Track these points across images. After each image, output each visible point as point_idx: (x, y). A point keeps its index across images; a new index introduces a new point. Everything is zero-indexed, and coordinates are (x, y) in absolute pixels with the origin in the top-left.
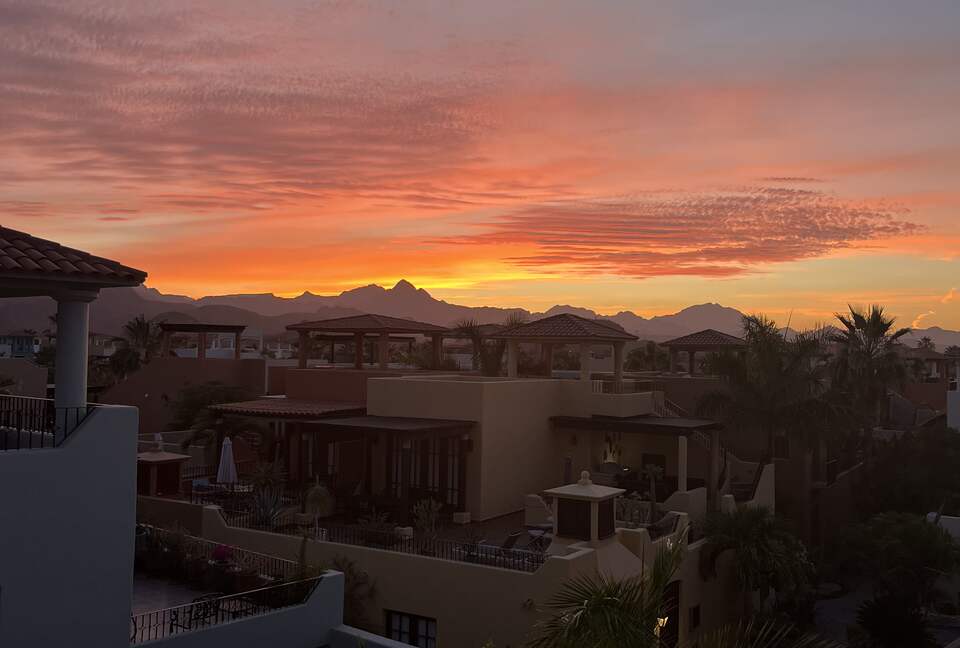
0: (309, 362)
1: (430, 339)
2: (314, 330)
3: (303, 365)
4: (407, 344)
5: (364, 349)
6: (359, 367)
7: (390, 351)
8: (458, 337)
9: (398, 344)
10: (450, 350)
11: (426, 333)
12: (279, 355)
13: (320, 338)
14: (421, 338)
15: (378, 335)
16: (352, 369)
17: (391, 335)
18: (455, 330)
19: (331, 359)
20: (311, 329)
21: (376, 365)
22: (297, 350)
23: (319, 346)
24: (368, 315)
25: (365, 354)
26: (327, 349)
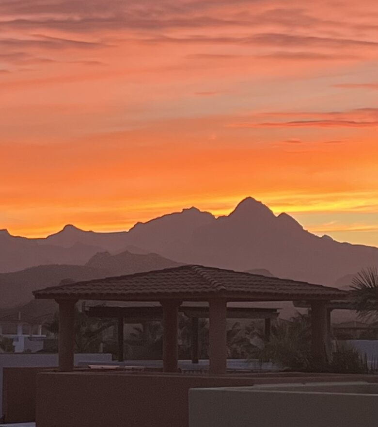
0: (79, 358)
1: (304, 311)
2: (87, 296)
3: (67, 363)
4: (260, 321)
5: (179, 332)
6: (171, 366)
7: (230, 334)
8: (361, 307)
9: (244, 322)
10: (344, 333)
11: (298, 300)
12: (19, 346)
13: (95, 312)
14: (287, 310)
15: (206, 304)
16: (161, 370)
17: (230, 304)
18: (356, 293)
19: (118, 352)
20: (80, 296)
21: (204, 362)
22: (52, 335)
23: (94, 327)
24: (188, 267)
25: (180, 342)
26: (109, 334)
